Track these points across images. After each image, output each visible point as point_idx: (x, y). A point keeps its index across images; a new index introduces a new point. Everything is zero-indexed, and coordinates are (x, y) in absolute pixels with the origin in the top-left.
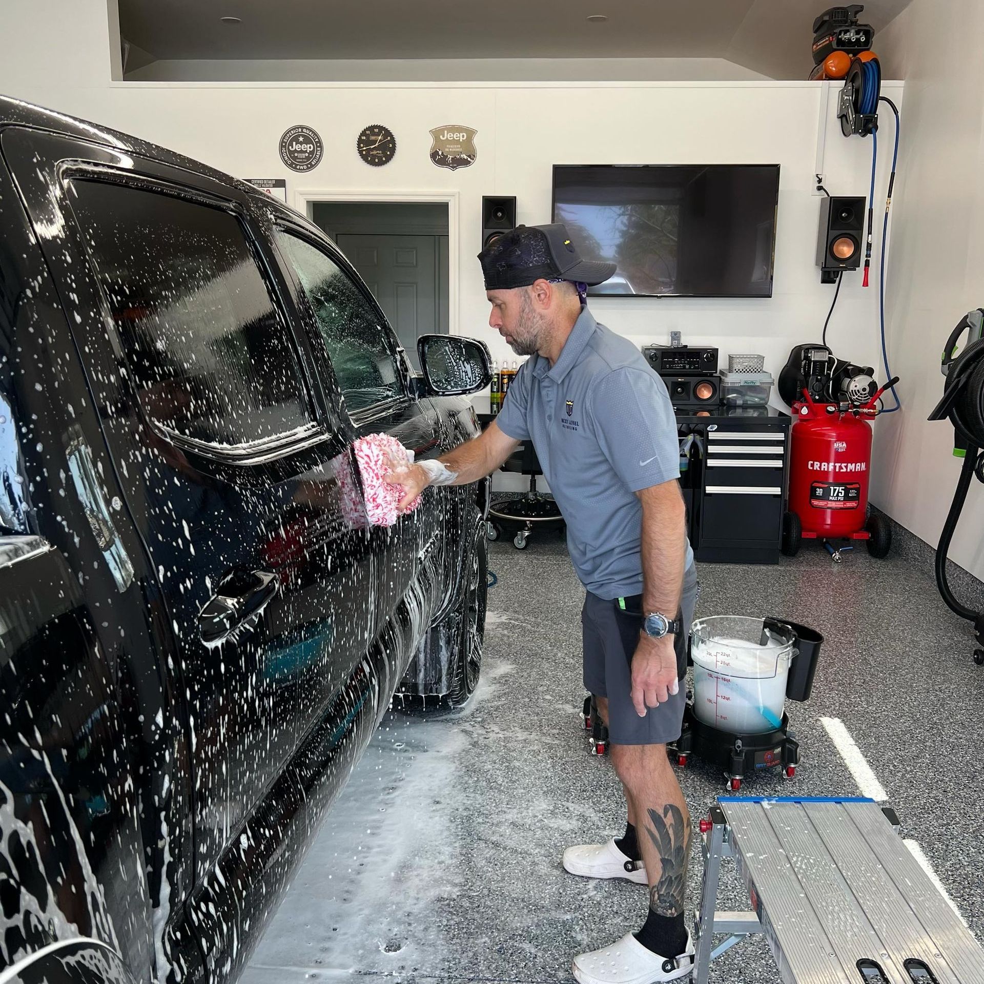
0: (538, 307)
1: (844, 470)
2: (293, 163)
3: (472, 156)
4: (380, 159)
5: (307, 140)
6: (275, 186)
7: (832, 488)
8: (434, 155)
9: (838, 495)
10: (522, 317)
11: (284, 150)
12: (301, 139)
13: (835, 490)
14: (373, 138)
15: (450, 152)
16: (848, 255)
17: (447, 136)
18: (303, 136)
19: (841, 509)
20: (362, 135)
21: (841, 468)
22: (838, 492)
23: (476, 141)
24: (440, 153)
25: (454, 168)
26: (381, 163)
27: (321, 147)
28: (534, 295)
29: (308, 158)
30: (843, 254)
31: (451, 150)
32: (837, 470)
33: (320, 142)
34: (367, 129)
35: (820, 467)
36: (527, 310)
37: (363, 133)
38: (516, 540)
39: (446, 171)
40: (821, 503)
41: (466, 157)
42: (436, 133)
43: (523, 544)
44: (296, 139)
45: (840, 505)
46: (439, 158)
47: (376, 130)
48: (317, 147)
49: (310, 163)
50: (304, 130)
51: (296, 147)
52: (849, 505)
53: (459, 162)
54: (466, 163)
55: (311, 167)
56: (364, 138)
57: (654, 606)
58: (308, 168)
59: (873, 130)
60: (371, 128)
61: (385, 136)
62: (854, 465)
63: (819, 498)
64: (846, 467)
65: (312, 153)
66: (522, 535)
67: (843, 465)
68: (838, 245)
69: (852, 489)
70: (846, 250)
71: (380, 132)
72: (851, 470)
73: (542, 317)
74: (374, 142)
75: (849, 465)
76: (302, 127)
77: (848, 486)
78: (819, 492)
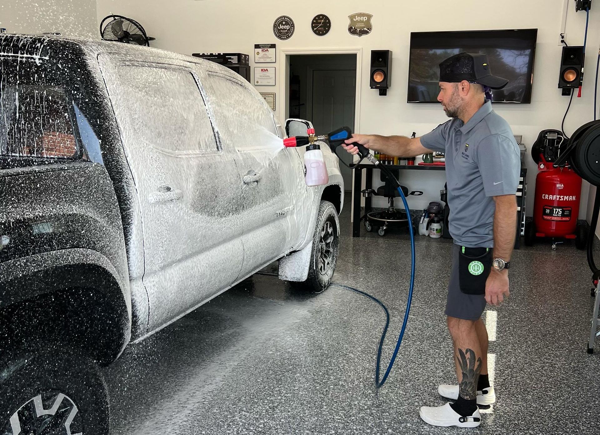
0: (462, 94)
1: (562, 199)
2: (279, 35)
3: (370, 29)
4: (323, 32)
5: (287, 24)
6: (270, 47)
7: (555, 209)
8: (350, 29)
9: (558, 213)
10: (452, 97)
11: (275, 29)
12: (284, 23)
13: (556, 211)
14: (319, 21)
15: (358, 27)
16: (571, 80)
17: (358, 19)
18: (285, 21)
19: (560, 221)
20: (314, 20)
21: (560, 198)
22: (558, 212)
23: (372, 21)
24: (353, 28)
25: (360, 35)
26: (323, 34)
27: (294, 26)
28: (460, 88)
29: (287, 33)
30: (569, 79)
31: (359, 26)
32: (558, 199)
33: (293, 24)
34: (316, 17)
35: (548, 198)
36: (455, 94)
37: (315, 19)
38: (379, 231)
39: (356, 37)
40: (549, 218)
41: (366, 30)
42: (352, 17)
43: (383, 233)
44: (281, 23)
45: (559, 219)
46: (353, 31)
47: (321, 17)
48: (292, 27)
49: (288, 35)
50: (286, 18)
51: (281, 27)
52: (564, 219)
53: (363, 32)
54: (366, 32)
55: (288, 37)
56: (315, 21)
57: (498, 255)
58: (287, 38)
59: (587, 9)
60: (318, 16)
61: (325, 20)
62: (568, 197)
63: (547, 215)
64: (563, 198)
65: (289, 30)
66: (382, 229)
67: (561, 197)
68: (567, 73)
69: (566, 210)
70: (571, 77)
71: (323, 18)
72: (566, 200)
73: (462, 99)
74: (320, 23)
75: (565, 197)
76: (285, 17)
77: (564, 209)
78: (548, 211)
